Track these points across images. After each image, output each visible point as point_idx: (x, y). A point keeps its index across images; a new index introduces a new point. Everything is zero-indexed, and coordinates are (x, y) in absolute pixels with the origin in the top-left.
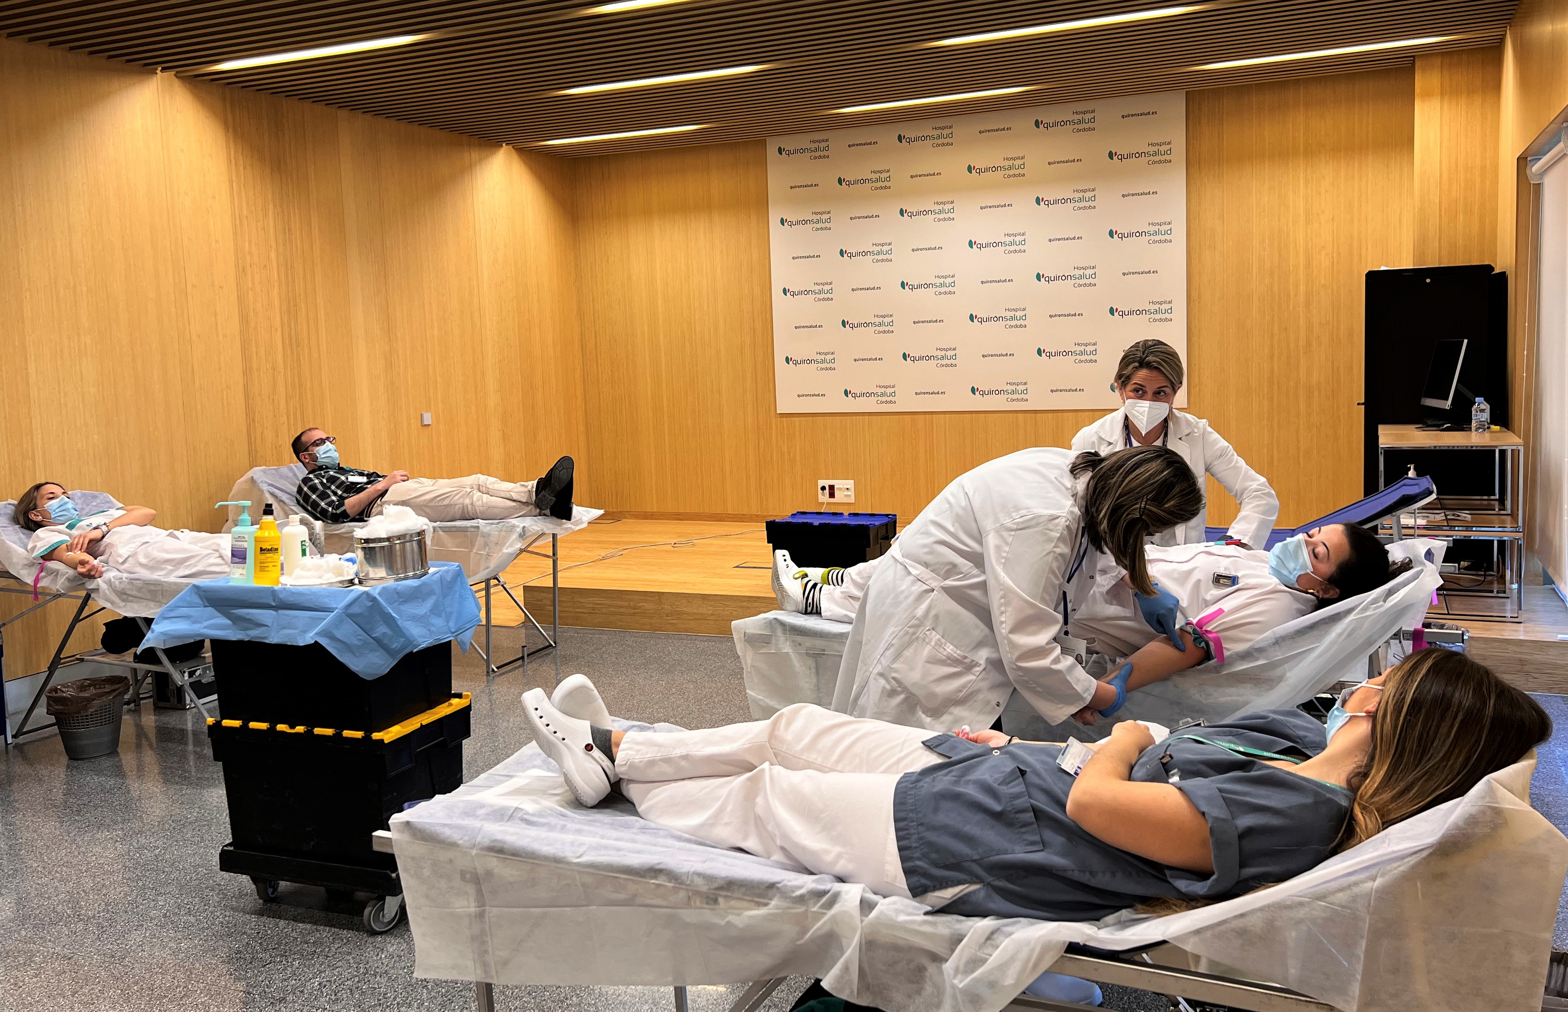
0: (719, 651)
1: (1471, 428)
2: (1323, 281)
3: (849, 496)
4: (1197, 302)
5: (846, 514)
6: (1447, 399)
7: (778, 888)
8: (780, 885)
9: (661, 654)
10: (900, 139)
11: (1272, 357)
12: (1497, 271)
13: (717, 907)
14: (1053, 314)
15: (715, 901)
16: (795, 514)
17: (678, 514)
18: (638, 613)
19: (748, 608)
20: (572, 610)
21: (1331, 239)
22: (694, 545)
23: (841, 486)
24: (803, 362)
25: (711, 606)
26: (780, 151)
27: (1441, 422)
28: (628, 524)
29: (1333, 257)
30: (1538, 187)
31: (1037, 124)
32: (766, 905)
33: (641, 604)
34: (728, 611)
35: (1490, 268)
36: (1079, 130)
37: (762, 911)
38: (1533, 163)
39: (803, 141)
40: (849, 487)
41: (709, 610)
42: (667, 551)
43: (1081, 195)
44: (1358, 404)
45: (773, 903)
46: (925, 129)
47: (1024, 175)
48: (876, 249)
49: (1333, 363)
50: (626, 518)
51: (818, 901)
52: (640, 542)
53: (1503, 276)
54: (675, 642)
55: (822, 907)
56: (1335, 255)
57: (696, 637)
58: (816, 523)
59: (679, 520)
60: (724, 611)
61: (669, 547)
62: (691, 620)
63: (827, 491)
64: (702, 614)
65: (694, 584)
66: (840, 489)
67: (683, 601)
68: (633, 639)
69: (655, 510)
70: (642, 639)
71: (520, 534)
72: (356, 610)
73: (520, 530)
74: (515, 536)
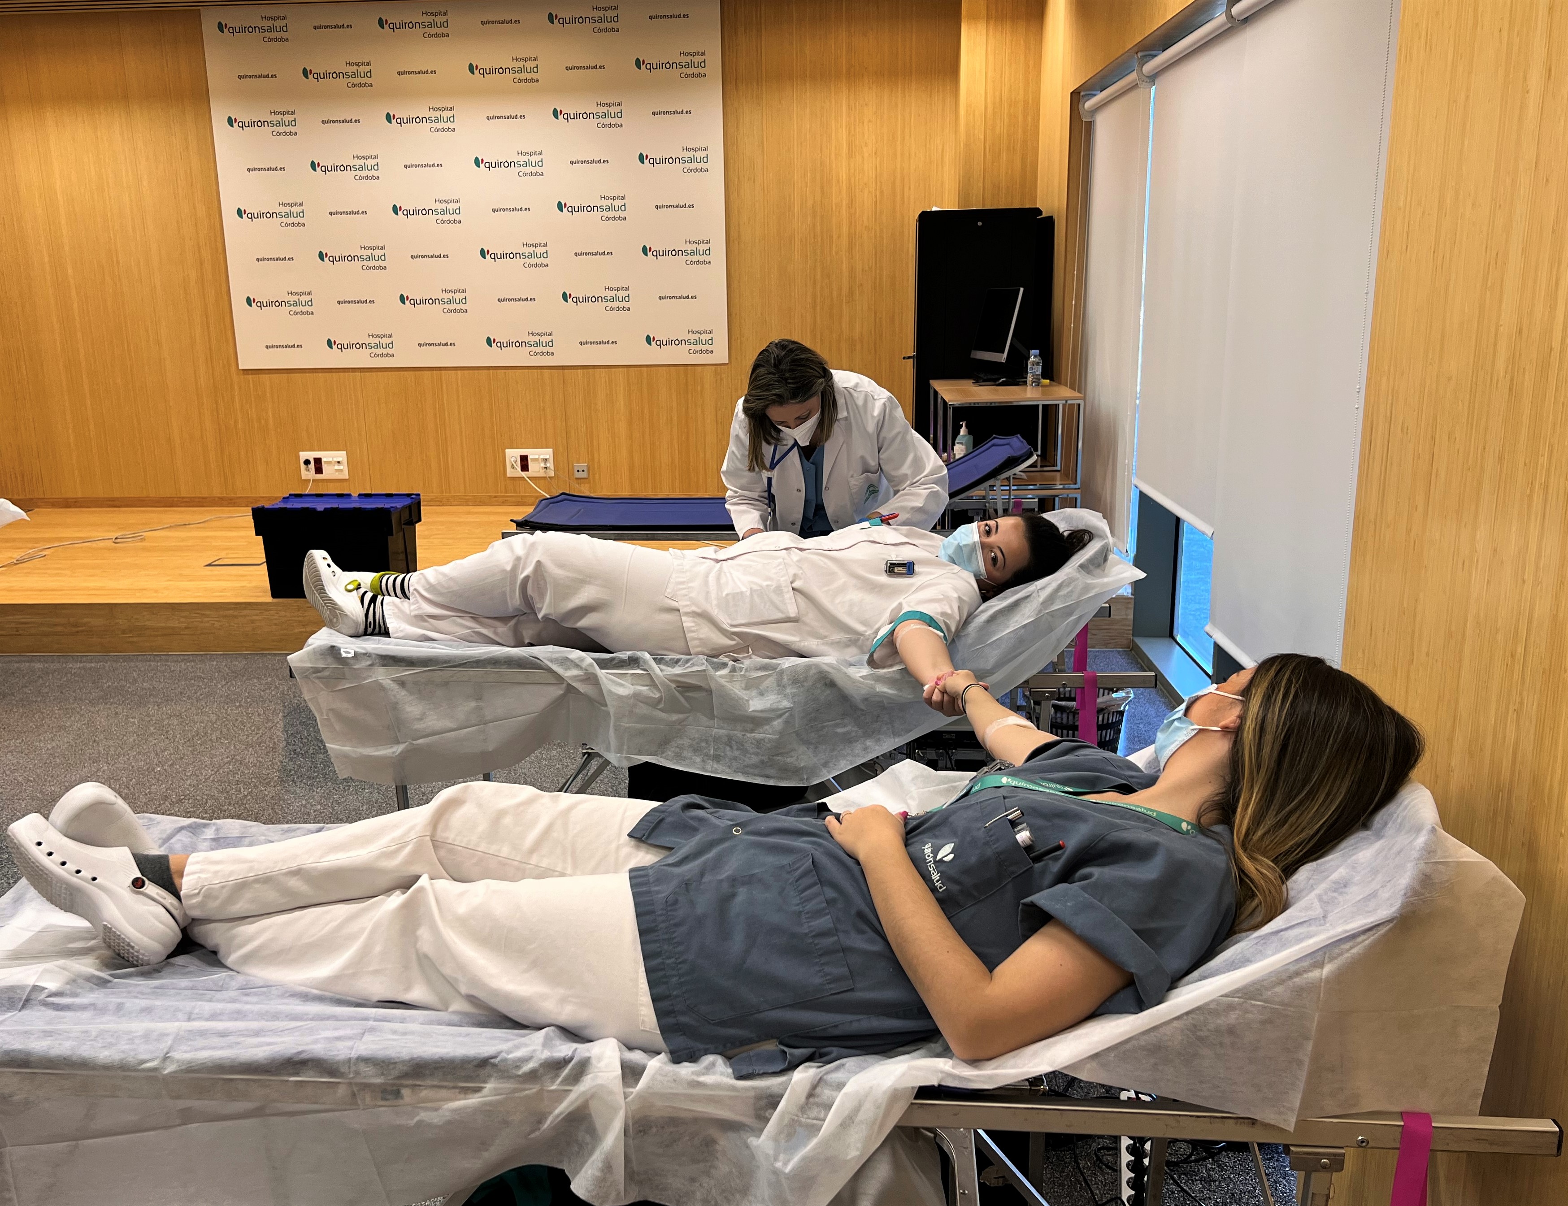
0: (203, 673)
1: (1026, 382)
2: (866, 223)
3: (341, 471)
4: (736, 243)
5: (355, 494)
6: (1003, 352)
7: (494, 1065)
8: (496, 1061)
9: (124, 683)
10: (382, 23)
11: (814, 307)
12: (1044, 215)
13: (401, 1102)
14: (579, 252)
15: (397, 1094)
16: (287, 498)
17: (113, 499)
18: (82, 631)
19: (235, 617)
21: (874, 176)
23: (330, 459)
24: (270, 304)
25: (183, 617)
26: (221, 27)
27: (996, 376)
28: (45, 514)
29: (876, 196)
30: (1090, 126)
31: (551, 19)
32: (478, 1090)
33: (86, 620)
34: (208, 622)
35: (1038, 211)
36: (600, 30)
37: (473, 1101)
38: (1085, 99)
39: (252, 18)
40: (340, 459)
41: (182, 622)
42: (109, 549)
43: (605, 109)
44: (906, 358)
45: (489, 1086)
46: (413, 14)
47: (537, 81)
48: (358, 163)
49: (875, 313)
50: (39, 507)
51: (557, 1076)
52: (67, 539)
53: (1050, 221)
54: (139, 664)
55: (566, 1081)
56: (878, 193)
57: (167, 657)
58: (320, 507)
59: (116, 506)
60: (202, 622)
61: (109, 544)
62: (157, 636)
63: (312, 466)
64: (173, 628)
65: (156, 591)
66: (328, 463)
67: (145, 613)
68: (78, 665)
69: (80, 495)
70: (93, 665)
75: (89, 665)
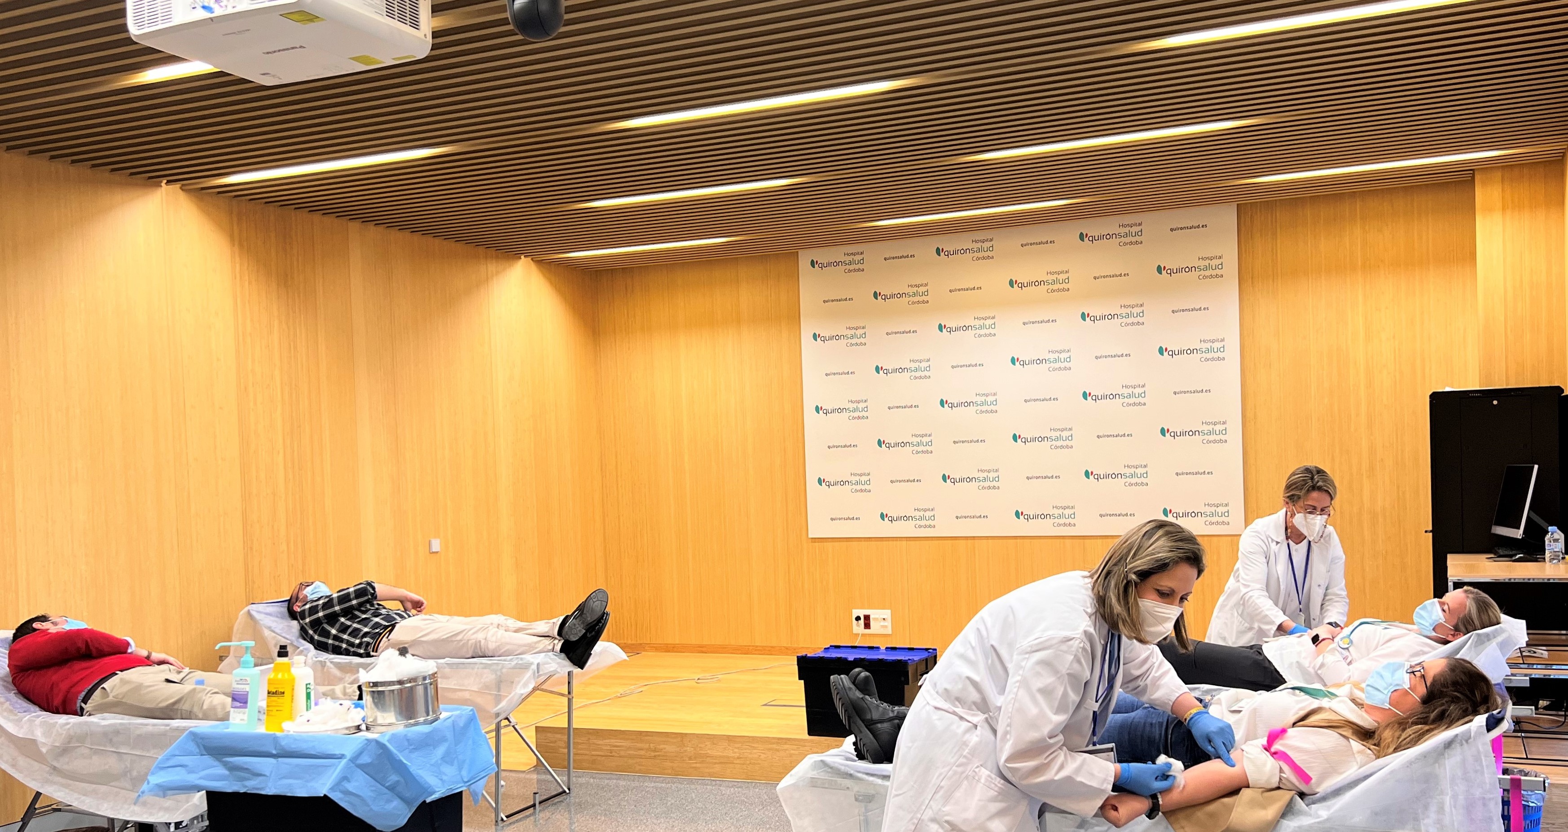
0: (746, 798)
1: (1544, 560)
2: (1385, 402)
3: (886, 627)
4: (1253, 423)
5: (883, 648)
6: (1519, 528)
9: (684, 801)
10: (938, 252)
12: (1565, 393)
14: (1101, 434)
16: (828, 648)
17: (702, 647)
18: (659, 756)
19: (778, 750)
20: (587, 752)
21: (1392, 358)
22: (719, 681)
23: (877, 617)
24: (837, 483)
25: (738, 748)
26: (813, 264)
27: (1514, 552)
28: (648, 657)
29: (1395, 377)
31: (1082, 237)
33: (662, 746)
34: (756, 753)
35: (1559, 390)
36: (1125, 244)
39: (837, 253)
40: (885, 617)
41: (735, 753)
42: (690, 688)
43: (1128, 310)
44: (1426, 532)
46: (964, 241)
47: (1069, 290)
48: (913, 365)
49: (1398, 487)
50: (644, 651)
52: (662, 678)
54: (699, 787)
56: (1397, 374)
57: (721, 783)
58: (851, 658)
59: (703, 652)
60: (751, 754)
61: (693, 683)
62: (715, 763)
63: (862, 621)
64: (728, 757)
65: (718, 725)
66: (875, 619)
67: (708, 743)
68: (653, 784)
69: (677, 642)
70: (663, 785)
71: (534, 672)
72: (365, 759)
73: (534, 667)
74: (529, 674)
75: (660, 785)
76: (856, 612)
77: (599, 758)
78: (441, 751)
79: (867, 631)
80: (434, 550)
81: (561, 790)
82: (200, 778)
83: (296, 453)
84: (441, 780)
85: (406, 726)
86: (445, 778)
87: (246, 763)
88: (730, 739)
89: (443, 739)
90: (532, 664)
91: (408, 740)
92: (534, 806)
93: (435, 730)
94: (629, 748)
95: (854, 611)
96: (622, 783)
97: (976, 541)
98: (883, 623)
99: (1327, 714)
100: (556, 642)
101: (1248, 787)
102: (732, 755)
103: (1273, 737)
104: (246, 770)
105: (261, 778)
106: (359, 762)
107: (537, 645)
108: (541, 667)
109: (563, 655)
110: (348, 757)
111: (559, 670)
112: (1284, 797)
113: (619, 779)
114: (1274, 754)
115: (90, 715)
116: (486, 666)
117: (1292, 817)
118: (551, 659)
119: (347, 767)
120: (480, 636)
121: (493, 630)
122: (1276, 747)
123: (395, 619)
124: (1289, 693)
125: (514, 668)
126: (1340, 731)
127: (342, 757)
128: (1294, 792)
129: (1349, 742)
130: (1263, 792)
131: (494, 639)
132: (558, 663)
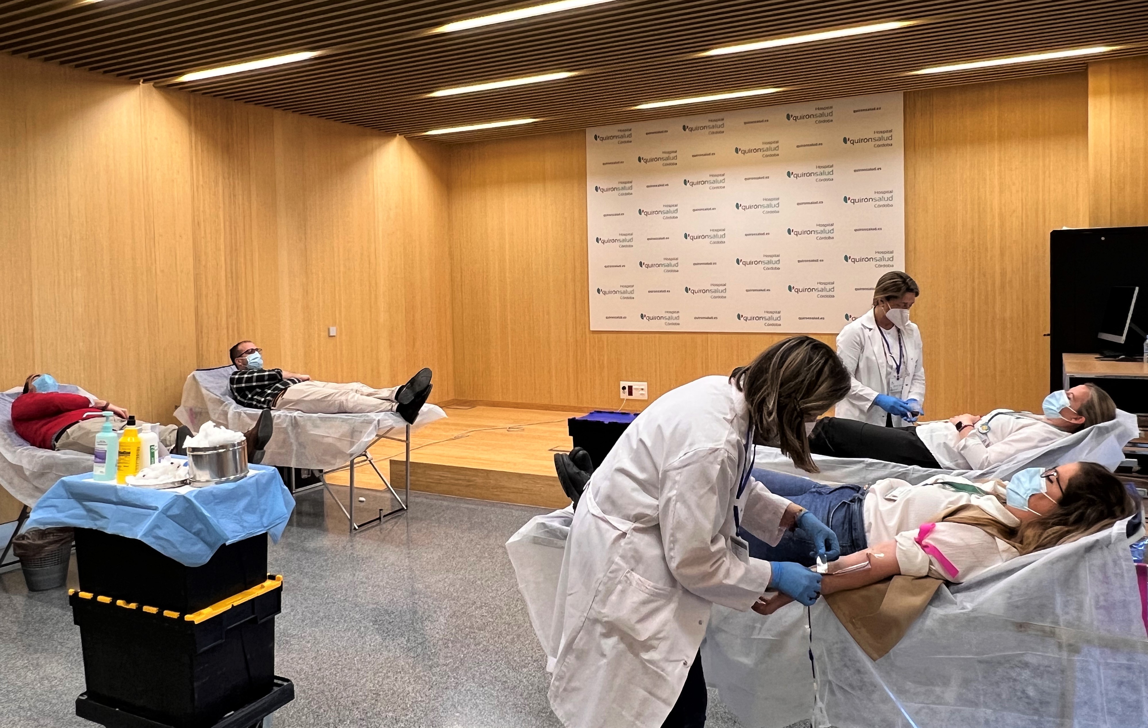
1: (1143, 360)
2: (1014, 238)
3: (643, 394)
4: (913, 252)
6: (1122, 335)
9: (484, 520)
10: (684, 128)
11: (973, 296)
14: (801, 259)
16: (595, 413)
17: (516, 403)
18: (472, 484)
20: (424, 480)
21: (1021, 206)
23: (638, 387)
24: (610, 292)
26: (596, 138)
27: (1117, 354)
28: (480, 410)
29: (1022, 219)
31: (788, 117)
33: (474, 478)
34: (538, 486)
36: (820, 122)
39: (614, 130)
40: (643, 387)
41: (525, 485)
43: (822, 170)
44: (1045, 334)
46: (705, 121)
47: (778, 155)
48: (666, 209)
49: (1023, 302)
50: (480, 405)
52: (486, 426)
54: (497, 509)
56: (1024, 217)
57: (513, 507)
58: (607, 421)
59: (517, 408)
60: (535, 486)
61: (505, 431)
62: (512, 493)
63: (627, 390)
64: (518, 489)
66: (636, 389)
67: (504, 478)
68: (465, 505)
69: (500, 399)
70: (473, 506)
71: (376, 426)
72: (175, 511)
73: (376, 422)
74: (372, 427)
75: (470, 505)
76: (623, 384)
77: (431, 484)
78: (243, 503)
79: (630, 397)
80: (331, 334)
81: (401, 507)
82: (66, 517)
83: (234, 267)
84: (242, 526)
85: (217, 483)
86: (245, 524)
87: (97, 507)
88: (521, 476)
89: (246, 494)
90: (374, 420)
91: (214, 496)
92: (380, 519)
93: (239, 487)
94: (451, 478)
95: (621, 382)
96: (445, 503)
97: (709, 335)
98: (641, 392)
99: (975, 512)
100: (394, 404)
101: (900, 574)
102: (521, 487)
103: (925, 532)
104: (96, 513)
105: (106, 520)
106: (169, 513)
107: (381, 406)
108: (381, 422)
109: (398, 414)
110: (160, 509)
111: (394, 425)
112: (933, 584)
113: (444, 500)
114: (924, 547)
115: (58, 450)
116: (344, 420)
117: (939, 603)
118: (389, 417)
119: (158, 517)
120: (343, 398)
121: (352, 394)
122: (927, 541)
123: (289, 384)
124: (939, 487)
125: (362, 422)
126: (988, 529)
127: (156, 509)
128: (941, 581)
129: (995, 539)
130: (913, 579)
131: (352, 400)
132: (393, 420)
